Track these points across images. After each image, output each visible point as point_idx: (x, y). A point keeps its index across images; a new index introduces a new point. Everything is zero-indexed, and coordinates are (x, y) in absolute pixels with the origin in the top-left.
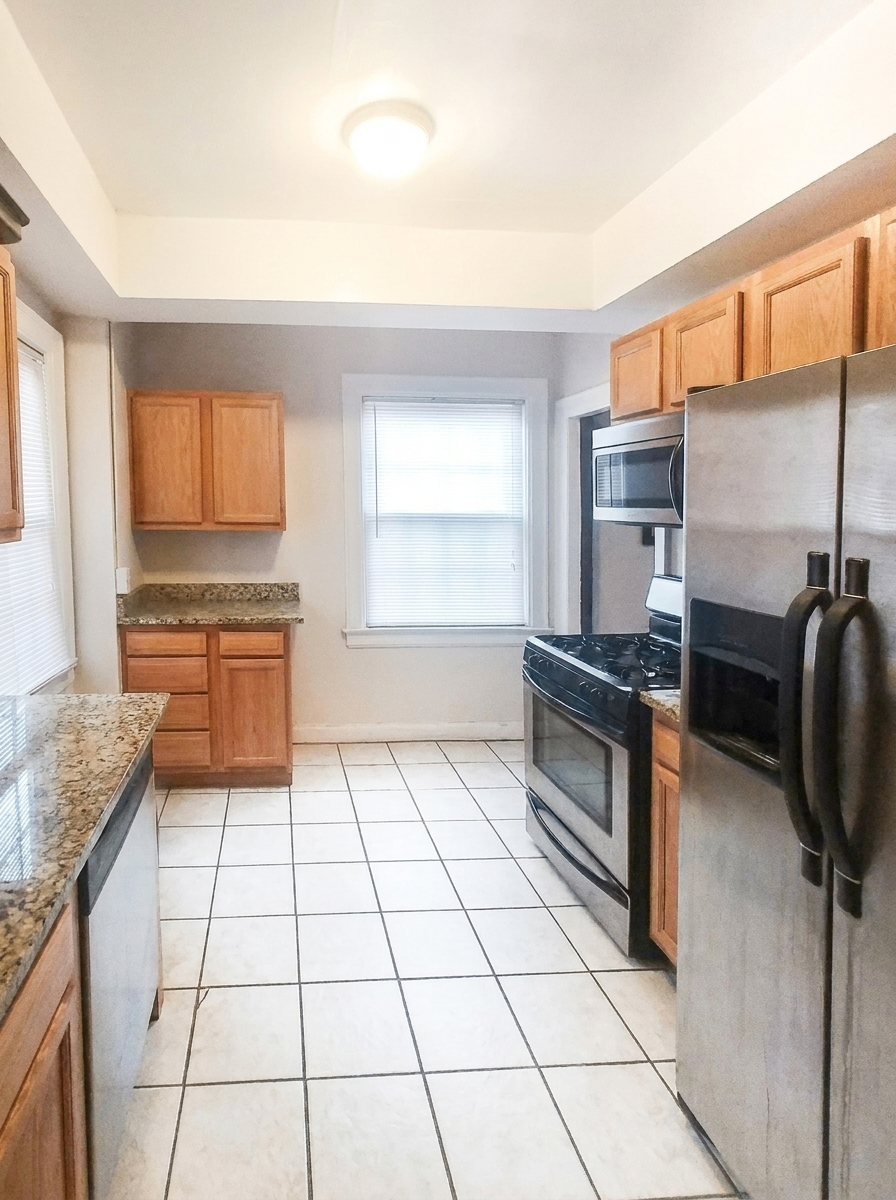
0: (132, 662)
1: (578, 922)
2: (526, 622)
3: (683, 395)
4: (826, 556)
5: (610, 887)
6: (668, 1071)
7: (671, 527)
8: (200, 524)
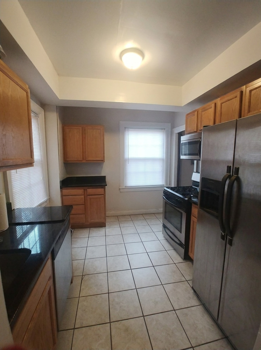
0: (64, 197)
1: (173, 253)
2: (164, 184)
3: (202, 128)
4: (231, 166)
5: (180, 244)
6: (190, 282)
7: (198, 160)
8: (82, 161)
